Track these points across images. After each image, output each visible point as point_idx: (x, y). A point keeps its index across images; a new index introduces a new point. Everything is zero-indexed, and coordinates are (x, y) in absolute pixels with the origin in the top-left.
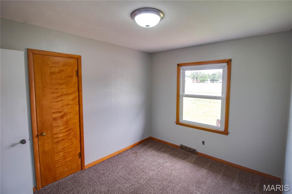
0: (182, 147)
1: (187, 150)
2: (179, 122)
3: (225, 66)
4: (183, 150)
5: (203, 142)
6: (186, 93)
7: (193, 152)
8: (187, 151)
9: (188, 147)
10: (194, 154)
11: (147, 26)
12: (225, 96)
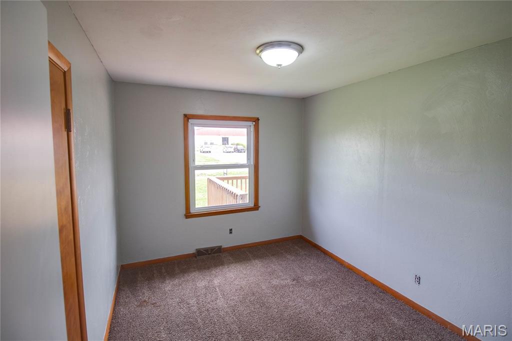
0: (200, 253)
1: (210, 252)
2: (190, 213)
3: (250, 126)
4: (204, 255)
5: (231, 230)
6: (197, 163)
7: (218, 250)
8: (209, 254)
9: (209, 248)
10: (221, 252)
11: (278, 65)
12: (252, 163)
